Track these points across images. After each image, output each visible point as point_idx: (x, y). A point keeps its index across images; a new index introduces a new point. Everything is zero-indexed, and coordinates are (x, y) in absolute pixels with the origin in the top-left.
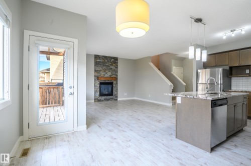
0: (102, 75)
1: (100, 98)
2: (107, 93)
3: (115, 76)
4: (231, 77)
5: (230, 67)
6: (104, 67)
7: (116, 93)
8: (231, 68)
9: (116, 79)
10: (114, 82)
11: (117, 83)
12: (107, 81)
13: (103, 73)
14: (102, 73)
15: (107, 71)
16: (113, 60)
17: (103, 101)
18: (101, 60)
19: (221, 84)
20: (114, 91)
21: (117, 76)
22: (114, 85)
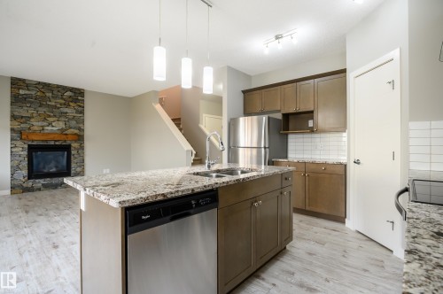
0: (35, 128)
1: (30, 183)
2: (54, 170)
3: (76, 131)
4: (287, 135)
5: (284, 115)
6: (41, 110)
7: (79, 169)
8: (286, 116)
9: (80, 138)
10: (74, 145)
11: (82, 148)
12: (52, 143)
13: (40, 124)
14: (36, 124)
15: (51, 119)
16: (68, 93)
17: (39, 189)
18: (33, 93)
19: (265, 148)
20: (73, 165)
21: (82, 130)
22: (73, 152)
